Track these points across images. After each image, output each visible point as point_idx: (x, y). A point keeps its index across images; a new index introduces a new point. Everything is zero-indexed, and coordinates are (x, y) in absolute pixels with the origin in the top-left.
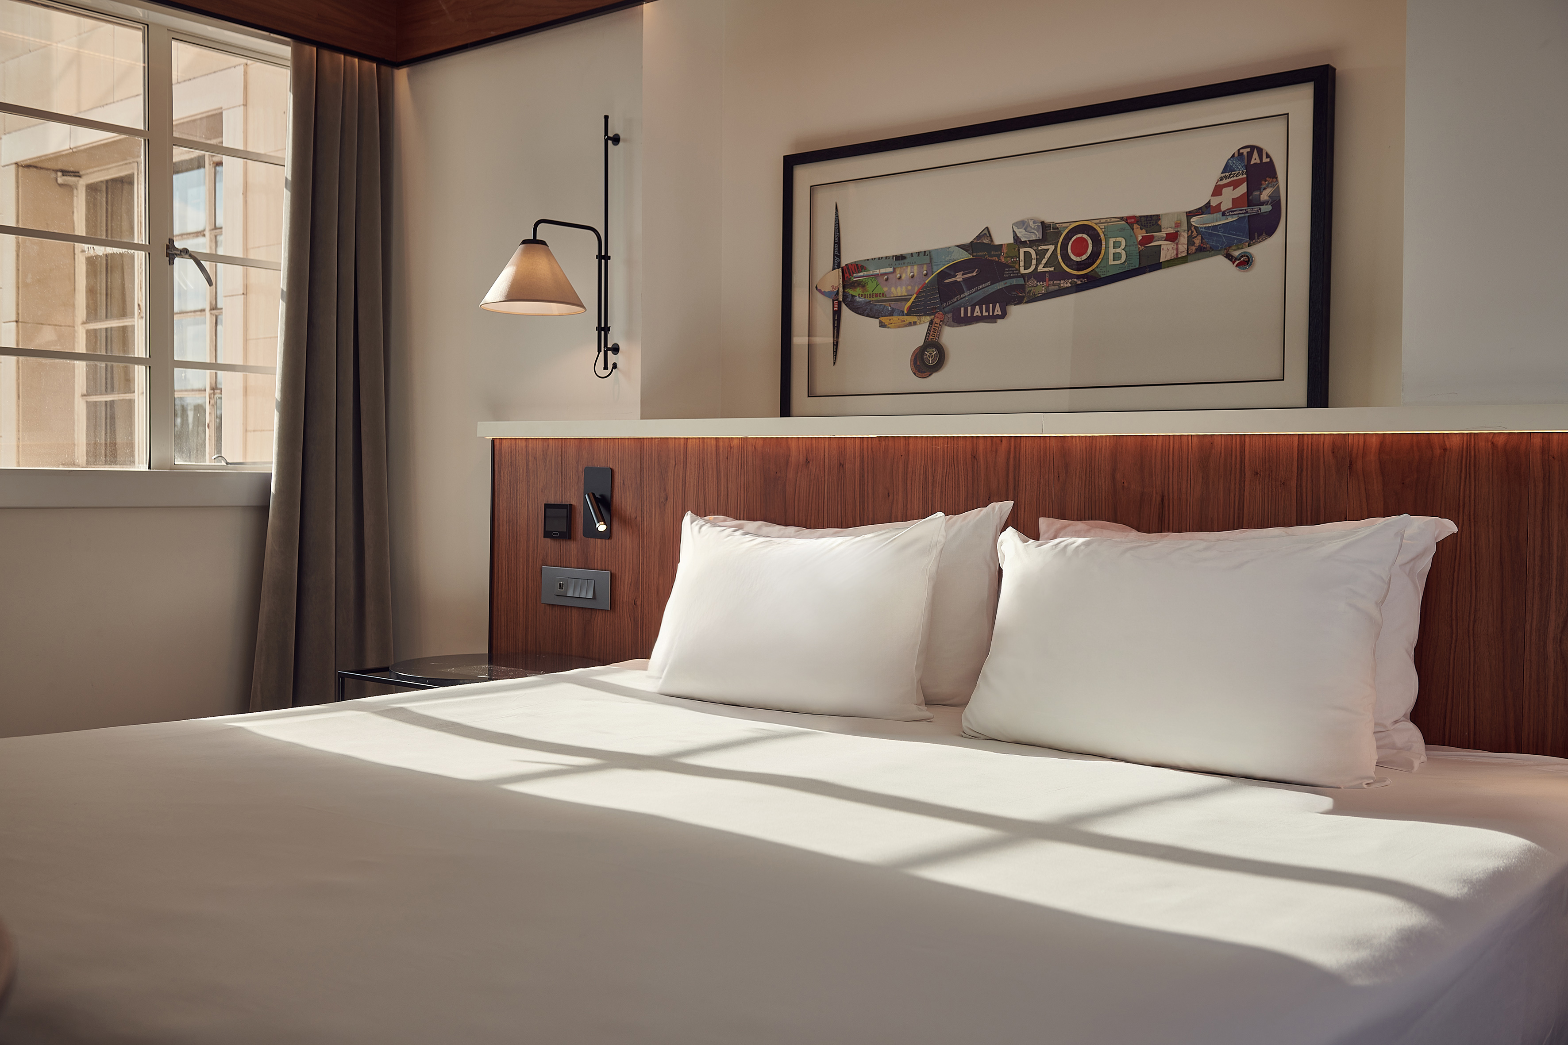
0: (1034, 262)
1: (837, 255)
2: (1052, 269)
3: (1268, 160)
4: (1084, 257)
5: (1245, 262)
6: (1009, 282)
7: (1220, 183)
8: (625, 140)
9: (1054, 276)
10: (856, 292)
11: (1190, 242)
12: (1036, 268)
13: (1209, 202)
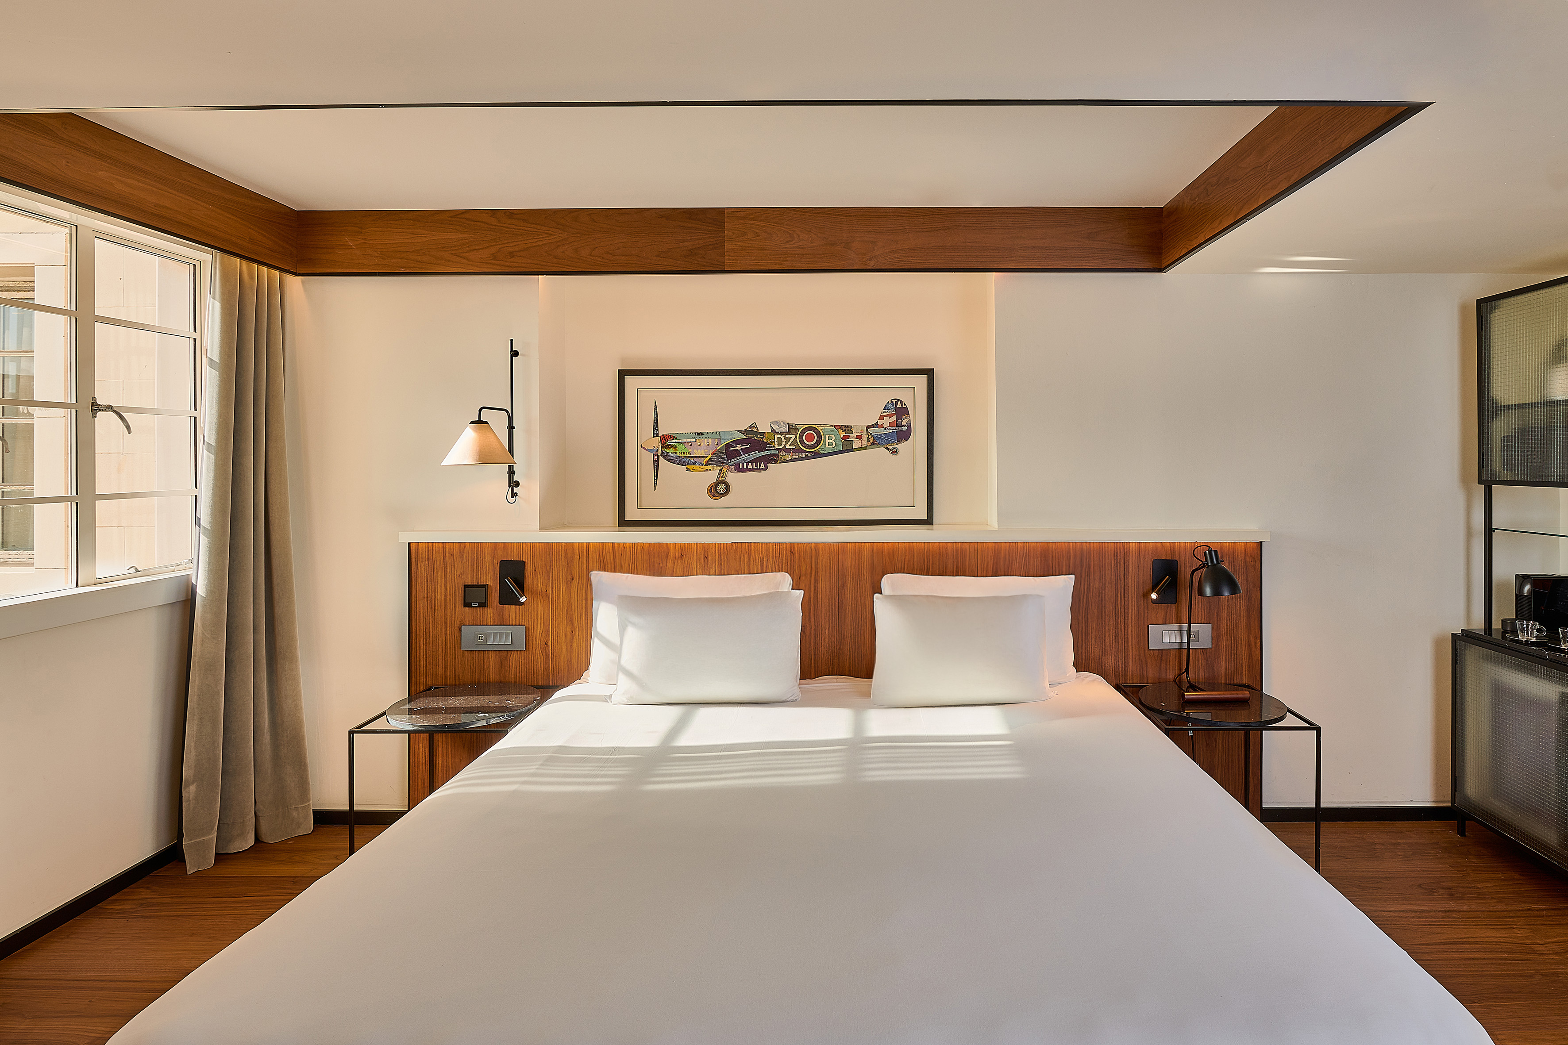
0: (784, 443)
1: (656, 428)
2: (794, 447)
3: (905, 406)
4: (813, 443)
5: (895, 452)
6: (769, 452)
7: (883, 414)
8: (522, 355)
9: (795, 451)
10: (670, 451)
11: (868, 441)
12: (785, 446)
13: (877, 422)
